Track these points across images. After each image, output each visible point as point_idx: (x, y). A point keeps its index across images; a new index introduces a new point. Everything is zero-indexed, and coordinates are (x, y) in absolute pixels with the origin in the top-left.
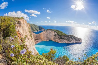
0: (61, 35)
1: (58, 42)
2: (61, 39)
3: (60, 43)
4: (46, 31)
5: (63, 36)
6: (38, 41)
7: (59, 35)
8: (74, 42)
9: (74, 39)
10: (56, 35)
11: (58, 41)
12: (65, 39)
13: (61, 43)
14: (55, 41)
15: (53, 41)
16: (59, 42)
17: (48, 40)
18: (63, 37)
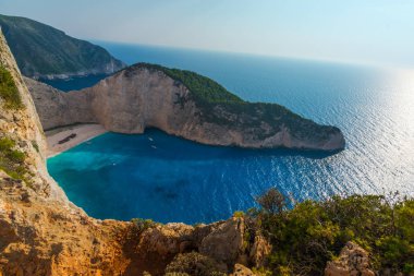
0: (211, 101)
1: (193, 139)
2: (208, 121)
3: (206, 142)
4: (126, 75)
5: (223, 105)
6: (73, 136)
7: (200, 103)
8: (289, 144)
9: (285, 129)
10: (181, 101)
11: (194, 133)
12: (231, 125)
13: (211, 142)
14: (178, 133)
15: (169, 131)
16: (199, 139)
17: (139, 130)
18: (220, 111)
